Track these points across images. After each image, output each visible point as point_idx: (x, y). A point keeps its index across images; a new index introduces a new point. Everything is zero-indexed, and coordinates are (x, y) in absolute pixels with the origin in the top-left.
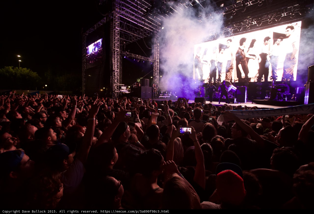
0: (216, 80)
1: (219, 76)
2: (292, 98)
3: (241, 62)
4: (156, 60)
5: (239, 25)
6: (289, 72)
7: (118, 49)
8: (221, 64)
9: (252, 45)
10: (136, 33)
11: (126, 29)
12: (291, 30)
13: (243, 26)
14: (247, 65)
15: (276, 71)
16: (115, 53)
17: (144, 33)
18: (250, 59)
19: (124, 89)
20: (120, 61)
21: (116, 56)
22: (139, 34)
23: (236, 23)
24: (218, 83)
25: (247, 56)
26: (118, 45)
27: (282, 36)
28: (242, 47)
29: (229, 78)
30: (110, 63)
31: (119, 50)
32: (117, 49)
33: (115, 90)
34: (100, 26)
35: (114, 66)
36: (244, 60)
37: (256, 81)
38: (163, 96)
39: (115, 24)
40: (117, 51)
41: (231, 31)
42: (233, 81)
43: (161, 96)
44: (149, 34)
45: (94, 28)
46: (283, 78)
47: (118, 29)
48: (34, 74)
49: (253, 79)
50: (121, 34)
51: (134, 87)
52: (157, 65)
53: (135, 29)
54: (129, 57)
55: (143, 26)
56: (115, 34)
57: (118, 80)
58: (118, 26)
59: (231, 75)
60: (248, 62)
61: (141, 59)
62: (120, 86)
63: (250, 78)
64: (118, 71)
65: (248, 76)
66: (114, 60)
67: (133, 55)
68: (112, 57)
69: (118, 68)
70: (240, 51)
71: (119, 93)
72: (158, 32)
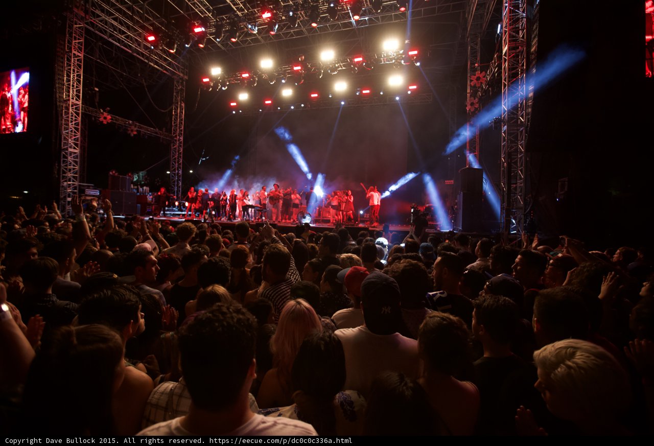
4: (176, 137)
7: (76, 100)
11: (101, 58)
16: (67, 109)
20: (83, 129)
21: (72, 116)
26: (78, 91)
31: (79, 103)
32: (74, 101)
33: (65, 197)
35: (66, 139)
39: (70, 43)
40: (74, 104)
47: (78, 55)
50: (88, 67)
52: (179, 148)
53: (127, 62)
55: (146, 61)
56: (70, 66)
57: (75, 173)
58: (79, 47)
61: (140, 131)
62: (82, 188)
64: (75, 151)
66: (67, 125)
67: (120, 121)
68: (60, 118)
69: (77, 145)
72: (182, 79)
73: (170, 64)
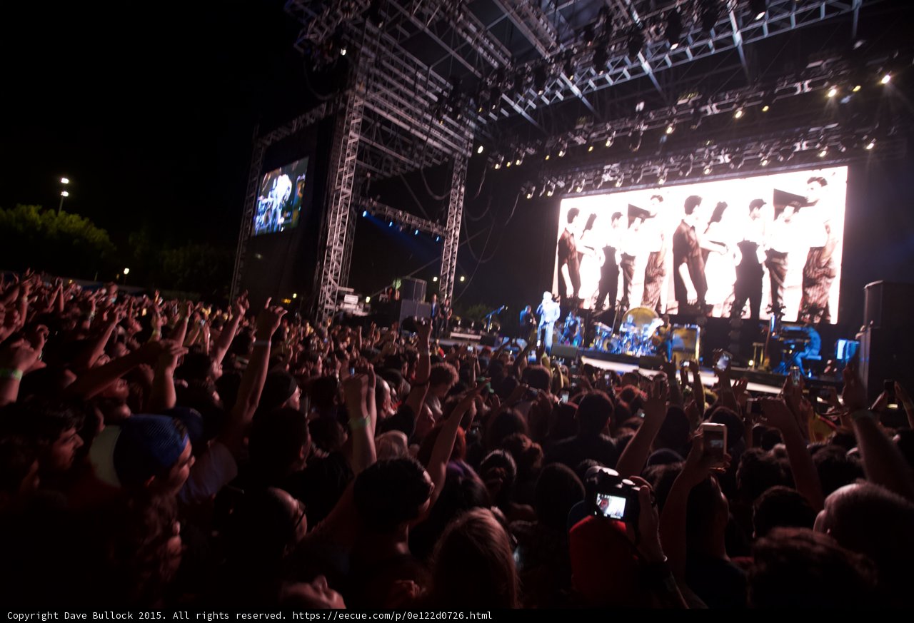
0: (617, 303)
1: (626, 291)
2: (826, 371)
3: (688, 259)
4: (452, 232)
5: (683, 162)
6: (816, 298)
7: (347, 188)
8: (632, 258)
9: (717, 217)
10: (403, 152)
11: (377, 140)
12: (820, 185)
13: (694, 164)
14: (703, 269)
15: (782, 292)
16: (337, 198)
17: (427, 157)
18: (710, 254)
19: (351, 303)
20: (351, 222)
21: (341, 207)
22: (411, 157)
23: (675, 155)
24: (622, 310)
25: (704, 244)
26: (350, 178)
27: (800, 202)
28: (690, 220)
29: (651, 300)
30: (322, 225)
31: (349, 192)
32: (345, 190)
33: (323, 304)
34: (308, 123)
35: (332, 235)
36: (694, 255)
37: (728, 315)
38: (460, 332)
39: (348, 123)
40: (343, 194)
41: (662, 173)
42: (663, 312)
43: (456, 332)
44: (439, 160)
45: (291, 128)
46: (800, 314)
47: (354, 137)
48: (99, 235)
49: (720, 308)
50: (363, 152)
51: (380, 299)
52: (453, 245)
53: (403, 142)
54: (377, 216)
55: (425, 138)
56: (345, 150)
57: (336, 275)
58: (357, 129)
59: (657, 293)
60: (705, 259)
61: (410, 225)
62: (342, 294)
63: (711, 307)
64: (340, 248)
65: (705, 299)
66: (335, 217)
67: (389, 212)
68: (329, 211)
69: (341, 241)
70: (685, 229)
71: (336, 312)
72: (464, 156)
73: (452, 138)
